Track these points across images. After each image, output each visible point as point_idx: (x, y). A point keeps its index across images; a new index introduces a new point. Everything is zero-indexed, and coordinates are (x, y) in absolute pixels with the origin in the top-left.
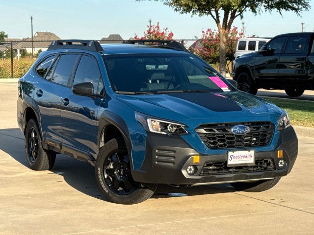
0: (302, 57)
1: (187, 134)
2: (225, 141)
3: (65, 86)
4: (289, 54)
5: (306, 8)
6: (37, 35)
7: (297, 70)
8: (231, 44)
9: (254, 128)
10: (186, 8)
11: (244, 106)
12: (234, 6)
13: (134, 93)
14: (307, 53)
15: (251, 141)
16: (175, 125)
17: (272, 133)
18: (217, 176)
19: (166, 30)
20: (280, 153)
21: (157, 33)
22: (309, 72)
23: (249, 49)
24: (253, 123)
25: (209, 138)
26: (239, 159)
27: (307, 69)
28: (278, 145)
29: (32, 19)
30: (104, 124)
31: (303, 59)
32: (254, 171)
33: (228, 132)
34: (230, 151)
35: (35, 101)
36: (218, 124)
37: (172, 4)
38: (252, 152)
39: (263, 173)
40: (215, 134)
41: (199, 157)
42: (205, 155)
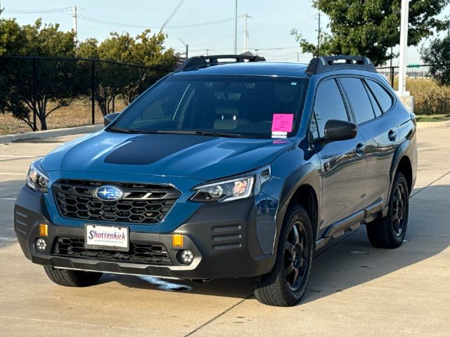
18: (73, 260)
20: (176, 239)
26: (103, 239)
34: (90, 224)
38: (124, 231)
39: (147, 266)
40: (76, 196)
41: (46, 226)
42: (56, 225)
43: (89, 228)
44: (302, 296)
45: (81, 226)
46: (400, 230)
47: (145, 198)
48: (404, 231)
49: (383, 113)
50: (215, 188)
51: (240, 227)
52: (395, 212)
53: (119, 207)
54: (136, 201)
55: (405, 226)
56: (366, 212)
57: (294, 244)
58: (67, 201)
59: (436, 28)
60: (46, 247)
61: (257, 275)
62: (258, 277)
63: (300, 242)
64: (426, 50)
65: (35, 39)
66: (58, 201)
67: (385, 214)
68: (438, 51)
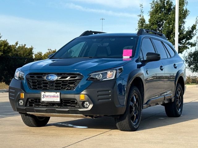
26: (49, 98)
33: (43, 79)
38: (58, 94)
39: (68, 109)
40: (36, 80)
41: (23, 94)
42: (28, 93)
43: (43, 93)
44: (138, 128)
45: (39, 93)
46: (180, 110)
47: (67, 79)
48: (181, 110)
49: (171, 57)
50: (99, 74)
51: (110, 91)
52: (177, 101)
53: (56, 83)
54: (63, 80)
55: (182, 108)
56: (165, 97)
57: (134, 103)
58: (33, 82)
59: (190, 46)
60: (23, 104)
61: (118, 114)
62: (118, 115)
63: (136, 103)
64: (186, 57)
65: (15, 50)
66: (29, 83)
67: (173, 100)
68: (191, 57)
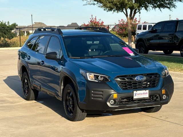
0: (172, 33)
1: (110, 82)
2: (131, 85)
3: (42, 54)
4: (165, 32)
5: (175, 7)
6: (34, 24)
7: (169, 40)
8: (134, 26)
9: (148, 77)
10: (109, 9)
11: (142, 64)
12: (135, 7)
13: (80, 58)
14: (175, 31)
15: (147, 84)
16: (103, 76)
17: (159, 80)
18: (127, 106)
19: (100, 20)
20: (163, 91)
21: (95, 22)
22: (176, 41)
23: (143, 29)
24: (148, 75)
25: (122, 83)
26: (140, 96)
27: (175, 40)
28: (163, 86)
29: (32, 16)
30: (63, 76)
31: (172, 35)
32: (149, 102)
33: (133, 80)
34: (135, 90)
35: (26, 62)
36: (127, 75)
37: (102, 7)
38: (147, 91)
41: (117, 94)
42: (121, 93)
